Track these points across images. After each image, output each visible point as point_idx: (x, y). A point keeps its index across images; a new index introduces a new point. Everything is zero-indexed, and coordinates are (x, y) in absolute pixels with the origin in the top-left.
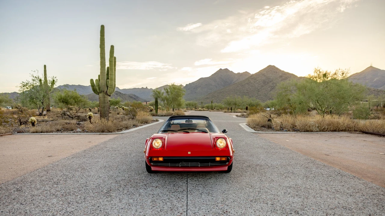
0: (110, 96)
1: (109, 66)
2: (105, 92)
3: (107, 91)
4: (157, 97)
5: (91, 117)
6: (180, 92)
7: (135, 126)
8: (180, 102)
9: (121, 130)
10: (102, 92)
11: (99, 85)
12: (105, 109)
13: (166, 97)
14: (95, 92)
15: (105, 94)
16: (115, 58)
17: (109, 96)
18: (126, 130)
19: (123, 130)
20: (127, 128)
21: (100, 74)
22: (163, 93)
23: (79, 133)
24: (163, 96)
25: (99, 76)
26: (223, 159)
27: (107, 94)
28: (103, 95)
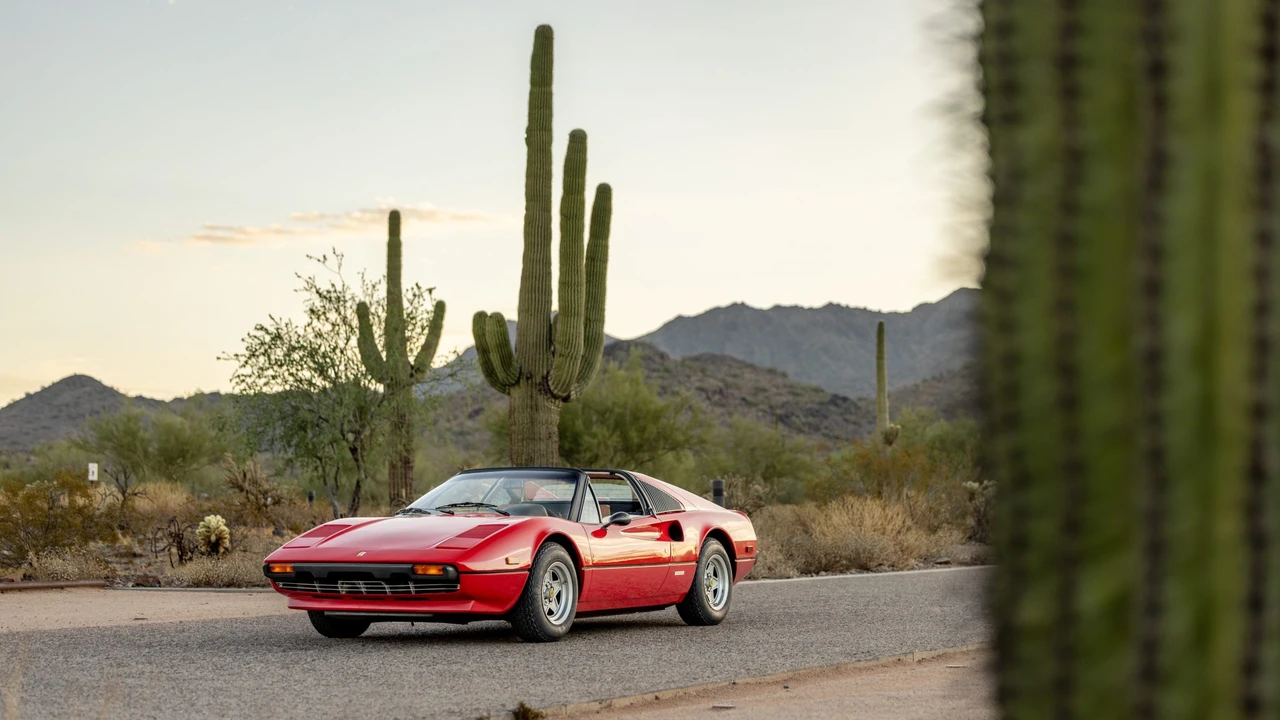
0: (565, 399)
2: (538, 379)
10: (522, 382)
11: (503, 345)
15: (535, 392)
17: (557, 402)
26: (433, 571)
27: (549, 389)
28: (529, 393)
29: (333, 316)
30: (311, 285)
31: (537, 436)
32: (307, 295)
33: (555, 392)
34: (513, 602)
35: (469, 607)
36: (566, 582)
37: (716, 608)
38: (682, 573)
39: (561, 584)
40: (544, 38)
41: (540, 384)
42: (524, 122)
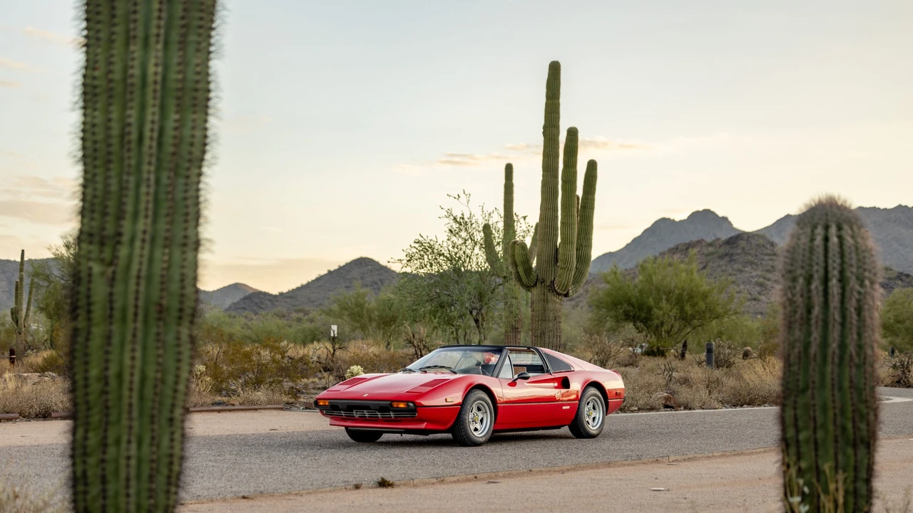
2: (548, 283)
10: (538, 284)
26: (402, 405)
28: (542, 292)
29: (463, 234)
30: (449, 213)
31: (547, 319)
32: (447, 220)
33: (558, 291)
34: (451, 423)
35: (423, 426)
36: (486, 412)
37: (592, 428)
38: (568, 407)
39: (483, 413)
40: (555, 69)
42: (542, 122)
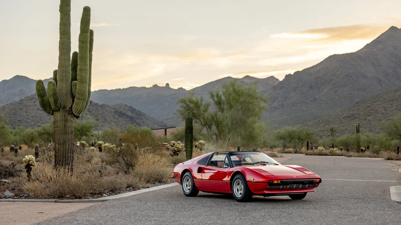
0: (77, 117)
1: (78, 51)
2: (68, 109)
3: (71, 106)
4: (191, 116)
5: (32, 165)
6: (252, 103)
7: (131, 187)
8: (253, 129)
9: (101, 194)
11: (55, 94)
12: (67, 147)
13: (216, 115)
14: (45, 110)
15: (66, 114)
16: (92, 32)
17: (75, 118)
18: (111, 195)
19: (104, 195)
20: (113, 191)
21: (57, 69)
22: (208, 105)
23: (10, 199)
24: (206, 115)
25: (55, 72)
27: (73, 113)
28: (64, 114)
41: (69, 110)
